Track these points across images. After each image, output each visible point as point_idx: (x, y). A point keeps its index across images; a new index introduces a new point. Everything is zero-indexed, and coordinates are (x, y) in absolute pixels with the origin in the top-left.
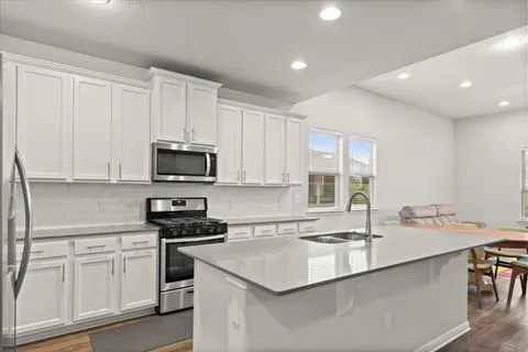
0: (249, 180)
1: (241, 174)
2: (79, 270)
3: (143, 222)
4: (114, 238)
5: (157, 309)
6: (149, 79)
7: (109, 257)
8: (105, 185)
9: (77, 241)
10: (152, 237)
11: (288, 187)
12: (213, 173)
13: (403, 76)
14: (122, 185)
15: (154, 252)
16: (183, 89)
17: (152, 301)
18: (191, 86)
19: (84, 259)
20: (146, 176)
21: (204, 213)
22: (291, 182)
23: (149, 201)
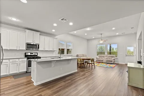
0: (46, 50)
1: (44, 48)
2: (11, 65)
3: (24, 57)
4: (18, 59)
5: (27, 72)
6: (25, 31)
7: (17, 63)
8: (16, 50)
9: (10, 60)
10: (26, 59)
11: (54, 51)
12: (38, 48)
13: (75, 32)
14: (19, 50)
15: (26, 62)
16: (32, 33)
17: (25, 70)
18: (34, 33)
19: (12, 63)
20: (25, 49)
21: (37, 55)
22: (54, 50)
23: (25, 53)
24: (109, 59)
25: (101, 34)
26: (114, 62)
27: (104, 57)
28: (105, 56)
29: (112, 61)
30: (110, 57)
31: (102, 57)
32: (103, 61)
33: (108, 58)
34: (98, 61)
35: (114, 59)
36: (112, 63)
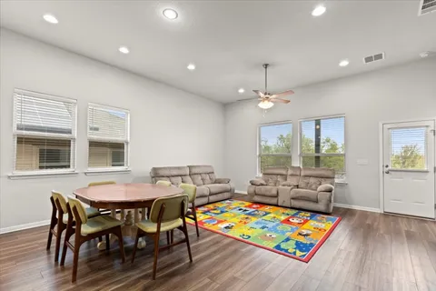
24: (308, 186)
25: (266, 66)
26: (328, 205)
27: (285, 177)
28: (290, 172)
29: (316, 201)
30: (312, 180)
31: (279, 179)
32: (276, 196)
33: (302, 183)
34: (257, 199)
35: (330, 191)
36: (321, 207)
